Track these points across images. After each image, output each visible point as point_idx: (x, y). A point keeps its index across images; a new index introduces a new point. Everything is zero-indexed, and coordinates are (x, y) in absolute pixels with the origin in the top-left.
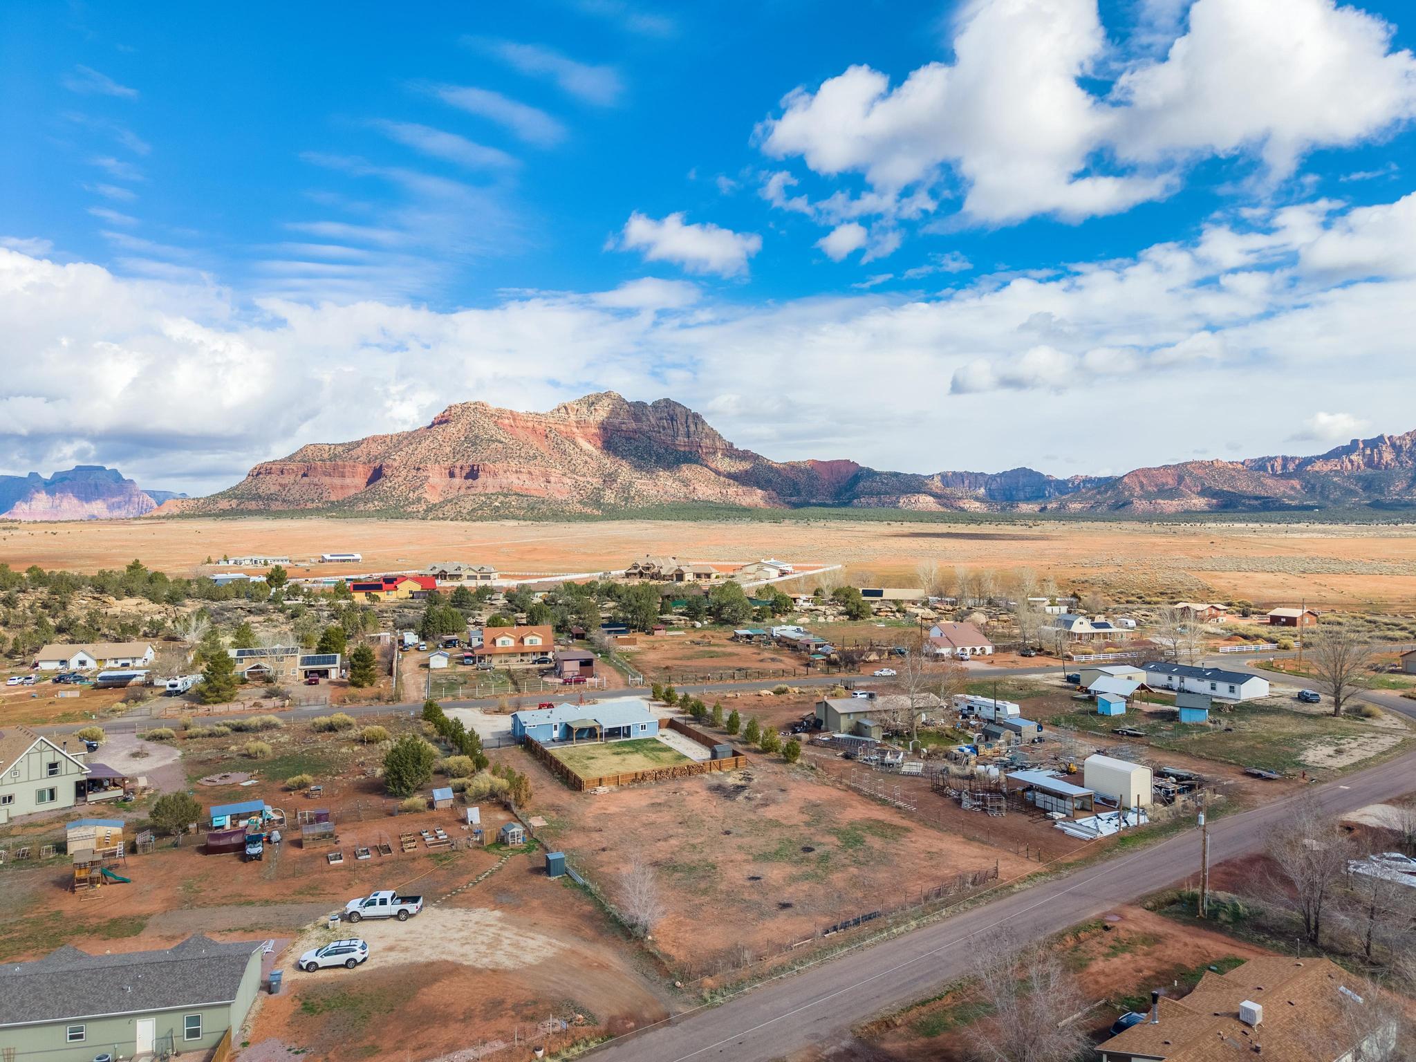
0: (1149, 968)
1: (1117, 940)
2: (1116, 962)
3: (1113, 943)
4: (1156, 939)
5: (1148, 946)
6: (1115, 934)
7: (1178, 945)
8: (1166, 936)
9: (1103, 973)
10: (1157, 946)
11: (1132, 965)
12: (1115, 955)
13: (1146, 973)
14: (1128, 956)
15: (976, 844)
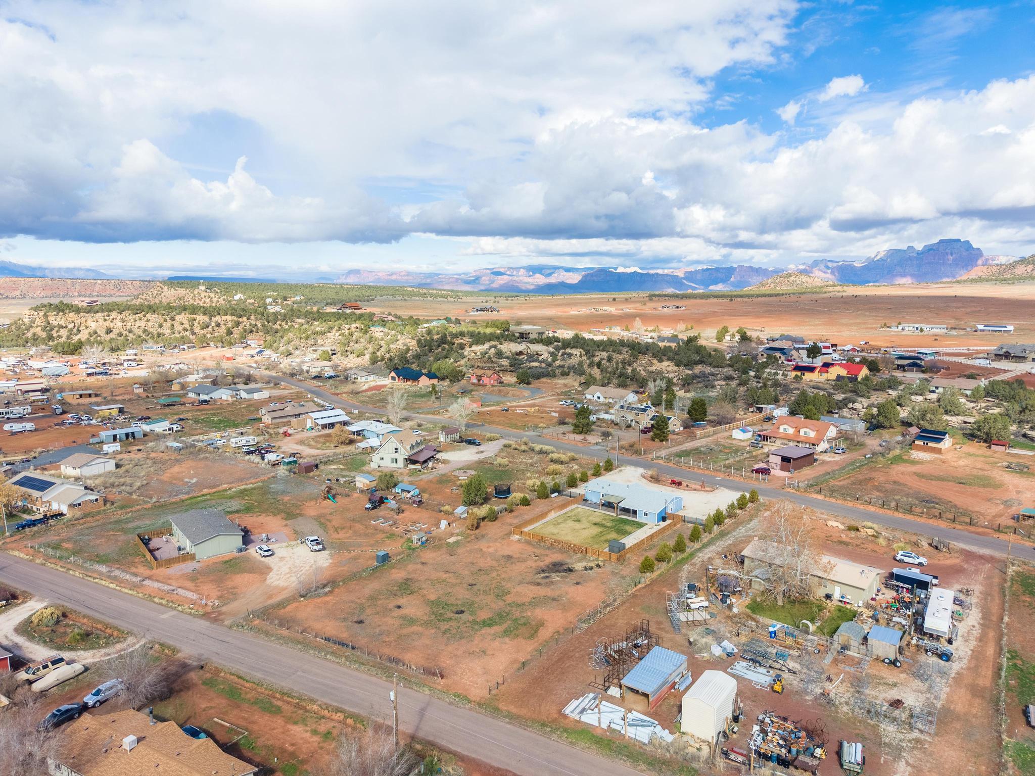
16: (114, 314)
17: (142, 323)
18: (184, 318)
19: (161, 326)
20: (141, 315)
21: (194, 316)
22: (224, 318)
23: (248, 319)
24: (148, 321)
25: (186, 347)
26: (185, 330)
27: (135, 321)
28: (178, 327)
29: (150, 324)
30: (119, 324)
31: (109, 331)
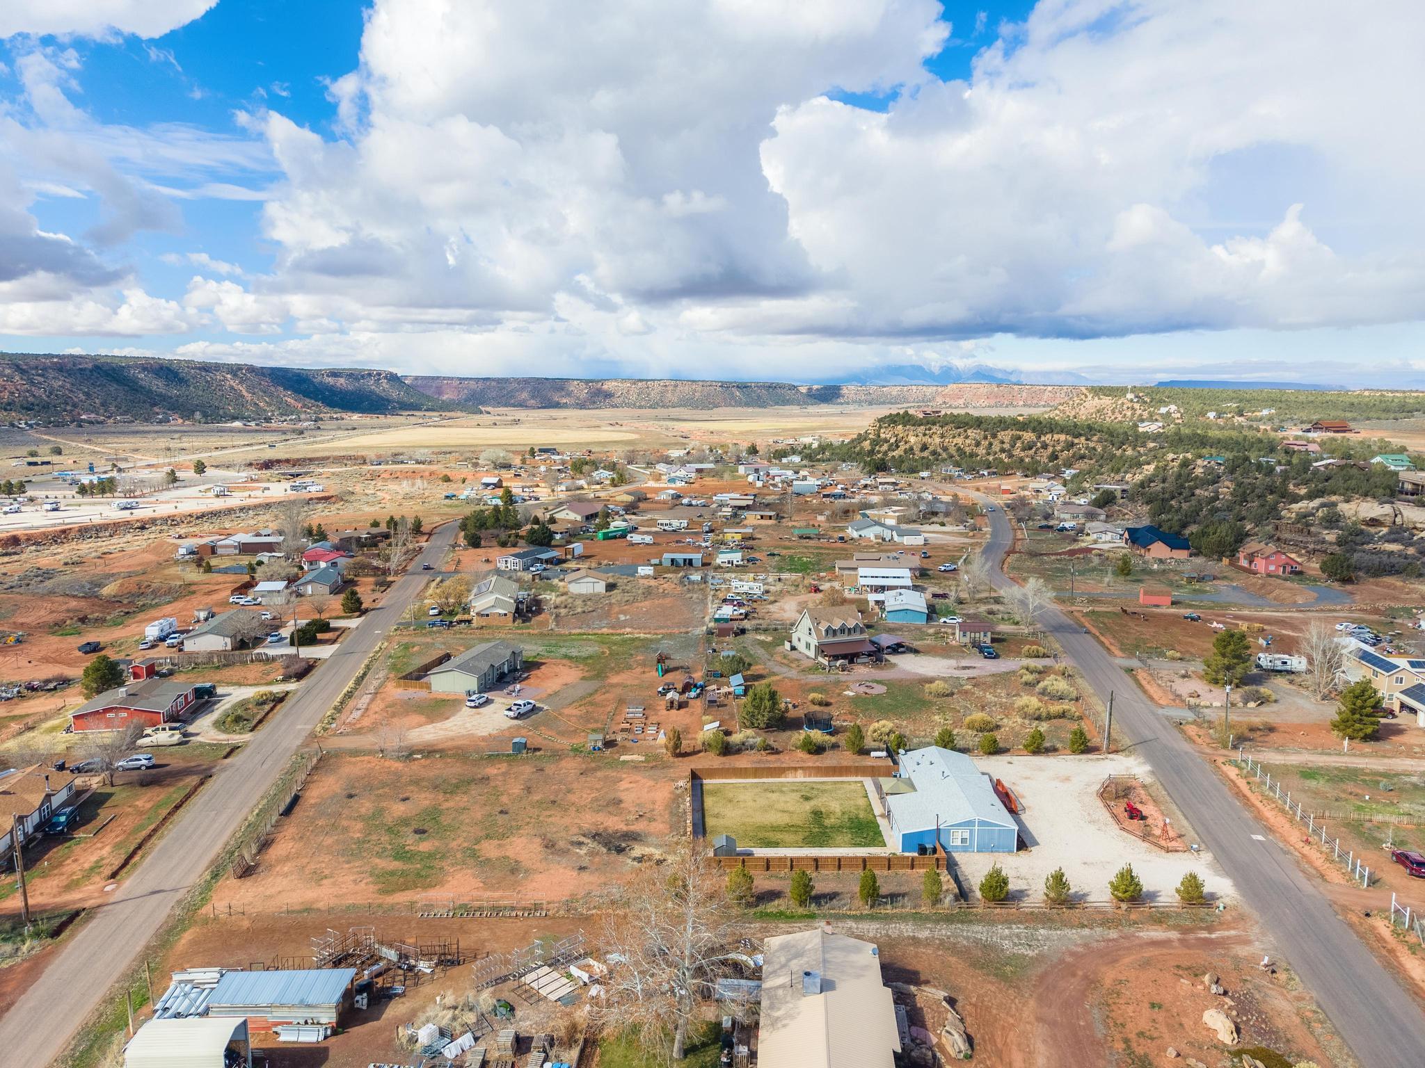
0: (68, 864)
1: (99, 873)
2: (94, 858)
3: (101, 869)
4: (68, 888)
5: (73, 880)
6: (103, 875)
7: (49, 891)
8: (60, 894)
9: (101, 849)
10: (65, 883)
11: (81, 861)
12: (97, 862)
13: (69, 861)
14: (87, 866)
15: (297, 908)
16: (934, 429)
17: (959, 440)
18: (1006, 436)
19: (978, 444)
20: (961, 430)
21: (1021, 433)
22: (1056, 437)
23: (1087, 440)
24: (967, 437)
25: (986, 473)
26: (1003, 451)
27: (954, 437)
28: (996, 447)
29: (968, 441)
30: (937, 440)
31: (924, 447)
